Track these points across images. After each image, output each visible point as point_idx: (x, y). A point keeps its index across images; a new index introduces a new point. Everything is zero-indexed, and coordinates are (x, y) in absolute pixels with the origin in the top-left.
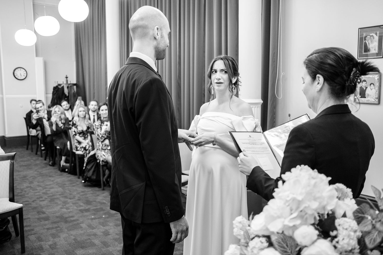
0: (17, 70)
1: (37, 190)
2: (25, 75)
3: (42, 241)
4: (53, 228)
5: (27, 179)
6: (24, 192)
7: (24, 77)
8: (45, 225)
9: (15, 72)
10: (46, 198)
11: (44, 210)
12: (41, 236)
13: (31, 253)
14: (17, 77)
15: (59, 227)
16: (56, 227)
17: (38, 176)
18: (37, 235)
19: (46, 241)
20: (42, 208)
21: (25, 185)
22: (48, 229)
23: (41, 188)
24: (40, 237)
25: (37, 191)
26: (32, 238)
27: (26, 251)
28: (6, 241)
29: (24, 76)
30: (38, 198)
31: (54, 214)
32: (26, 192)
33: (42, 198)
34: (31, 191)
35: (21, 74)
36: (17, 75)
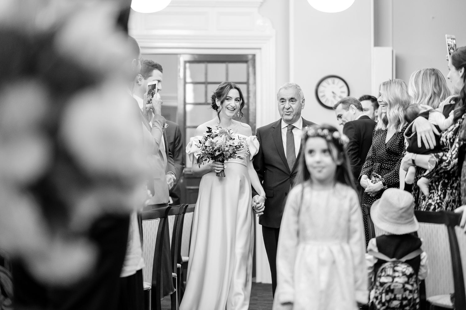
0: (324, 84)
14: (323, 101)
35: (333, 93)
36: (324, 96)
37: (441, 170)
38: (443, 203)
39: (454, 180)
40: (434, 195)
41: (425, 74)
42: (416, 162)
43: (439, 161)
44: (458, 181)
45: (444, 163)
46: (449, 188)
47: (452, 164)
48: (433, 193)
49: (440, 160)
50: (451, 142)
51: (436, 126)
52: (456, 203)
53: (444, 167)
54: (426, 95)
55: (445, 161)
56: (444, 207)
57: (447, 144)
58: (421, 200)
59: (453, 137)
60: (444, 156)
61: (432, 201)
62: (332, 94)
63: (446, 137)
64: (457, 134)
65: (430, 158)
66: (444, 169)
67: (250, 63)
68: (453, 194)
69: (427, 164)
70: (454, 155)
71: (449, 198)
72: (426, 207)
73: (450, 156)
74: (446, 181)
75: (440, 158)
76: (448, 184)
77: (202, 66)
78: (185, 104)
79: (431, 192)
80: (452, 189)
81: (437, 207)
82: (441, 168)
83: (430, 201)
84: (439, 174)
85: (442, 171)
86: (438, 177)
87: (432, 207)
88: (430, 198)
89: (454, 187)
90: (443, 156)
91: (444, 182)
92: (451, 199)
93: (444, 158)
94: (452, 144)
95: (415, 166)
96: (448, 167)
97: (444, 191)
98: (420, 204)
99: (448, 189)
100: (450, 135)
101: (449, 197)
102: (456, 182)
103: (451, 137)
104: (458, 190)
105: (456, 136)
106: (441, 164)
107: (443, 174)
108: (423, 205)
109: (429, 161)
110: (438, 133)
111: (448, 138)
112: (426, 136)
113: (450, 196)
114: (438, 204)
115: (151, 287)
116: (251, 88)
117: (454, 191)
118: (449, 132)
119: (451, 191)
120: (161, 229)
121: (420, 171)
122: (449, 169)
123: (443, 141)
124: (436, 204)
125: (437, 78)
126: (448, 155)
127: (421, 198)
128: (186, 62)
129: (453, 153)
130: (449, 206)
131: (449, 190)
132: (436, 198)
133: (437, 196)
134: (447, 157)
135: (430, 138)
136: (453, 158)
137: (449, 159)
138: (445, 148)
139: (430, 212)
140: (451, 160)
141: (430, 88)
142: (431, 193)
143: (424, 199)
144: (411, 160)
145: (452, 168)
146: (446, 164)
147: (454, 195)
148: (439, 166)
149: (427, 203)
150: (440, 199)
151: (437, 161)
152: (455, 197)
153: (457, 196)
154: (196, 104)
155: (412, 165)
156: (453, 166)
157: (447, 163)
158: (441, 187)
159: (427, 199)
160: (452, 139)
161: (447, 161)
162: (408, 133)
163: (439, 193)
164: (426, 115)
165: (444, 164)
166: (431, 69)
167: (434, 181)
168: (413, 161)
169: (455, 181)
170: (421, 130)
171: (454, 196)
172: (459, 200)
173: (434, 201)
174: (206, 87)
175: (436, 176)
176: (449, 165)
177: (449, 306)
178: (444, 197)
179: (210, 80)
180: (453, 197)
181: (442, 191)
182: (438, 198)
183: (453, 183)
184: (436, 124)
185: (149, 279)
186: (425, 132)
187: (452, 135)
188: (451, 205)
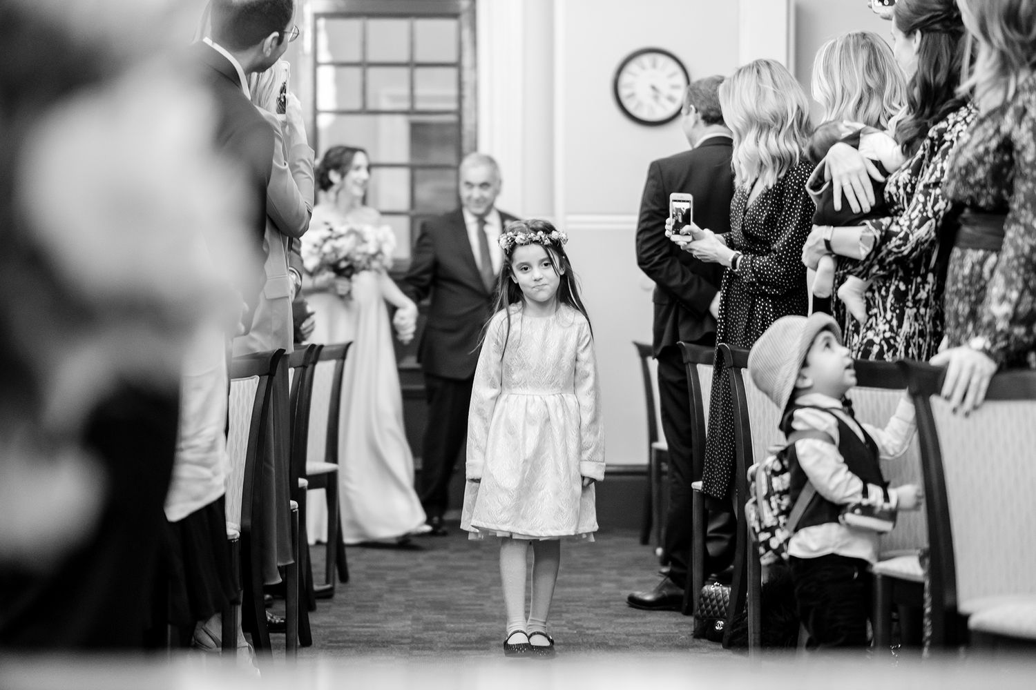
0: (633, 67)
7: (673, 108)
14: (631, 106)
29: (672, 99)
35: (654, 88)
36: (632, 95)
37: (888, 257)
38: (898, 339)
39: (920, 284)
40: (879, 321)
41: (845, 46)
42: (833, 244)
43: (881, 236)
44: (929, 284)
45: (894, 239)
46: (910, 304)
47: (912, 242)
48: (875, 315)
49: (883, 233)
50: (907, 193)
51: (877, 161)
52: (928, 339)
53: (895, 250)
54: (850, 96)
55: (896, 234)
56: (901, 347)
57: (898, 199)
58: (850, 333)
59: (910, 181)
60: (894, 224)
61: (874, 335)
62: (651, 92)
63: (897, 182)
64: (921, 173)
65: (863, 232)
66: (895, 253)
67: (465, 18)
68: (919, 318)
69: (857, 247)
70: (914, 219)
71: (911, 328)
72: (862, 349)
73: (907, 223)
74: (902, 287)
75: (884, 228)
76: (908, 295)
77: (355, 25)
78: (316, 112)
79: (870, 313)
80: (917, 306)
81: (885, 348)
82: (890, 252)
83: (870, 335)
84: (885, 266)
85: (891, 258)
86: (884, 273)
87: (876, 349)
88: (870, 328)
89: (920, 300)
90: (891, 224)
91: (897, 287)
92: (915, 329)
93: (894, 228)
94: (910, 196)
95: (833, 256)
96: (903, 248)
97: (898, 311)
98: (848, 341)
99: (908, 307)
100: (904, 176)
101: (911, 325)
102: (924, 288)
103: (908, 181)
104: (930, 308)
105: (917, 177)
106: (888, 243)
107: (894, 267)
108: (855, 345)
109: (861, 239)
110: (879, 177)
111: (900, 184)
112: (851, 184)
113: (913, 323)
114: (887, 340)
115: (238, 534)
116: (467, 76)
117: (922, 310)
118: (903, 171)
119: (915, 310)
120: (261, 402)
121: (844, 264)
122: (906, 253)
123: (891, 191)
124: (883, 342)
125: (872, 52)
126: (903, 221)
127: (850, 327)
128: (317, 16)
129: (913, 216)
130: (912, 345)
131: (911, 308)
132: (882, 327)
133: (885, 324)
134: (901, 226)
135: (861, 187)
136: (913, 227)
137: (905, 229)
138: (896, 208)
139: (871, 363)
140: (909, 232)
141: (857, 79)
142: (870, 317)
143: (857, 331)
144: (823, 243)
145: (913, 250)
146: (899, 242)
147: (923, 320)
148: (883, 247)
149: (863, 339)
150: (891, 329)
151: (878, 237)
152: (924, 324)
153: (929, 323)
154: (340, 112)
155: (827, 254)
156: (914, 246)
157: (900, 239)
158: (893, 301)
159: (862, 330)
160: (909, 185)
161: (901, 235)
162: (817, 184)
163: (889, 316)
164: (854, 140)
165: (895, 241)
166: (857, 35)
167: (875, 287)
168: (827, 243)
169: (921, 286)
170: (841, 171)
171: (922, 323)
172: (932, 330)
173: (877, 335)
174: (364, 75)
175: (878, 272)
176: (905, 245)
177: (916, 576)
178: (900, 325)
179: (373, 57)
180: (919, 325)
181: (893, 311)
182: (887, 327)
183: (917, 291)
184: (875, 158)
185: (235, 516)
186: (849, 174)
187: (909, 177)
188: (917, 343)
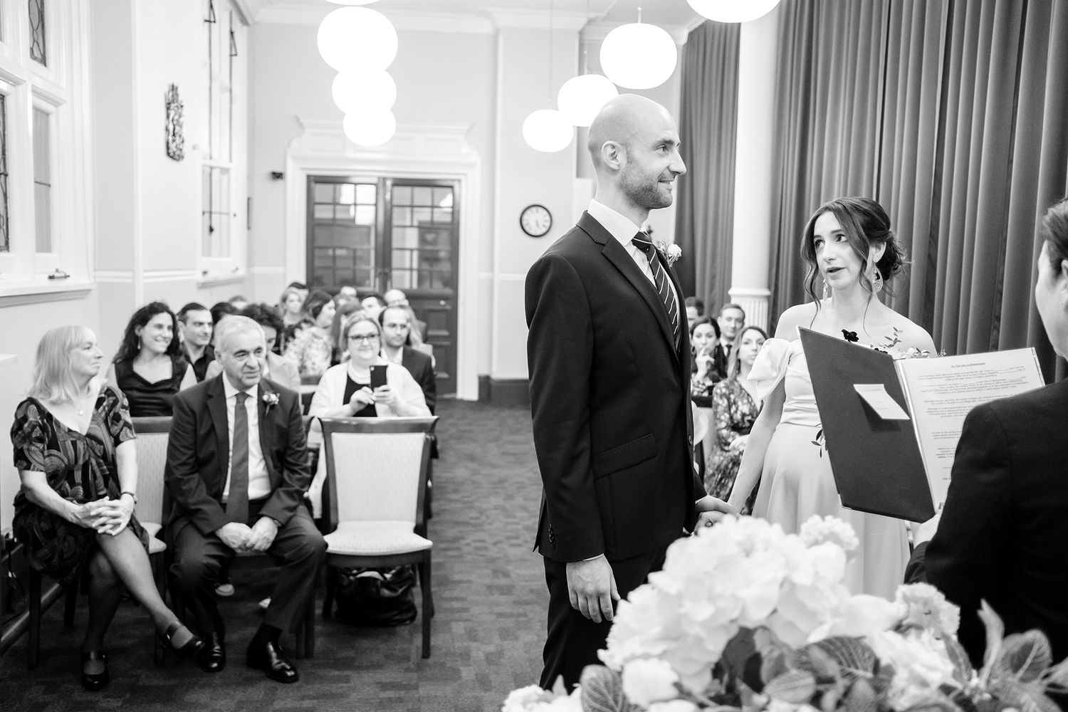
0: (528, 212)
1: (514, 517)
2: (548, 224)
3: (475, 641)
4: (510, 615)
5: (505, 488)
6: (483, 518)
7: (544, 230)
8: (497, 604)
9: (525, 217)
10: (527, 542)
11: (510, 568)
12: (477, 628)
13: (442, 661)
14: (527, 229)
15: (525, 615)
16: (520, 615)
17: (532, 485)
18: (469, 624)
19: (485, 641)
20: (509, 562)
21: (495, 501)
22: (500, 615)
23: (525, 514)
24: (475, 631)
25: (513, 520)
26: (458, 628)
27: (432, 656)
28: (402, 622)
29: (544, 226)
30: (508, 538)
31: (529, 583)
32: (488, 518)
33: (517, 538)
34: (501, 518)
35: (537, 221)
36: (528, 224)
62: (535, 224)
174: (412, 211)
